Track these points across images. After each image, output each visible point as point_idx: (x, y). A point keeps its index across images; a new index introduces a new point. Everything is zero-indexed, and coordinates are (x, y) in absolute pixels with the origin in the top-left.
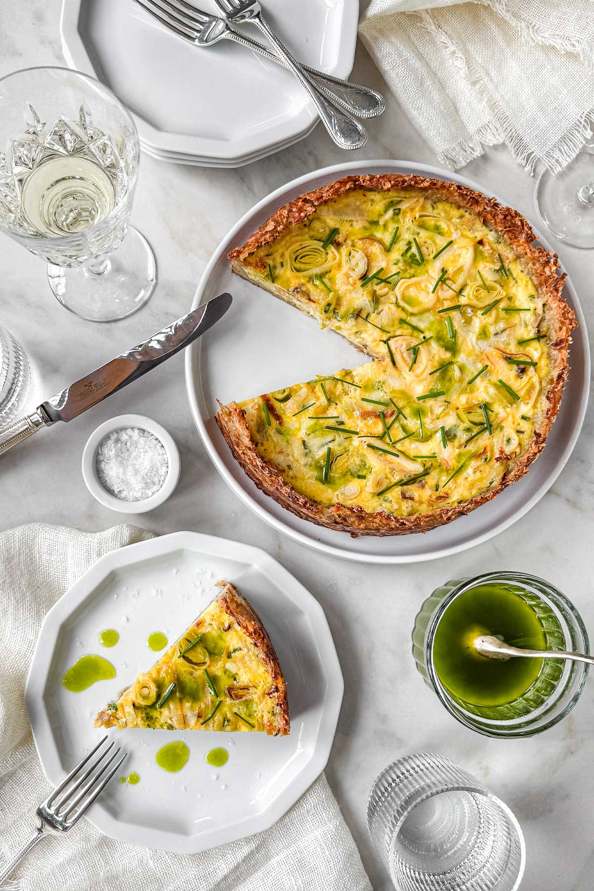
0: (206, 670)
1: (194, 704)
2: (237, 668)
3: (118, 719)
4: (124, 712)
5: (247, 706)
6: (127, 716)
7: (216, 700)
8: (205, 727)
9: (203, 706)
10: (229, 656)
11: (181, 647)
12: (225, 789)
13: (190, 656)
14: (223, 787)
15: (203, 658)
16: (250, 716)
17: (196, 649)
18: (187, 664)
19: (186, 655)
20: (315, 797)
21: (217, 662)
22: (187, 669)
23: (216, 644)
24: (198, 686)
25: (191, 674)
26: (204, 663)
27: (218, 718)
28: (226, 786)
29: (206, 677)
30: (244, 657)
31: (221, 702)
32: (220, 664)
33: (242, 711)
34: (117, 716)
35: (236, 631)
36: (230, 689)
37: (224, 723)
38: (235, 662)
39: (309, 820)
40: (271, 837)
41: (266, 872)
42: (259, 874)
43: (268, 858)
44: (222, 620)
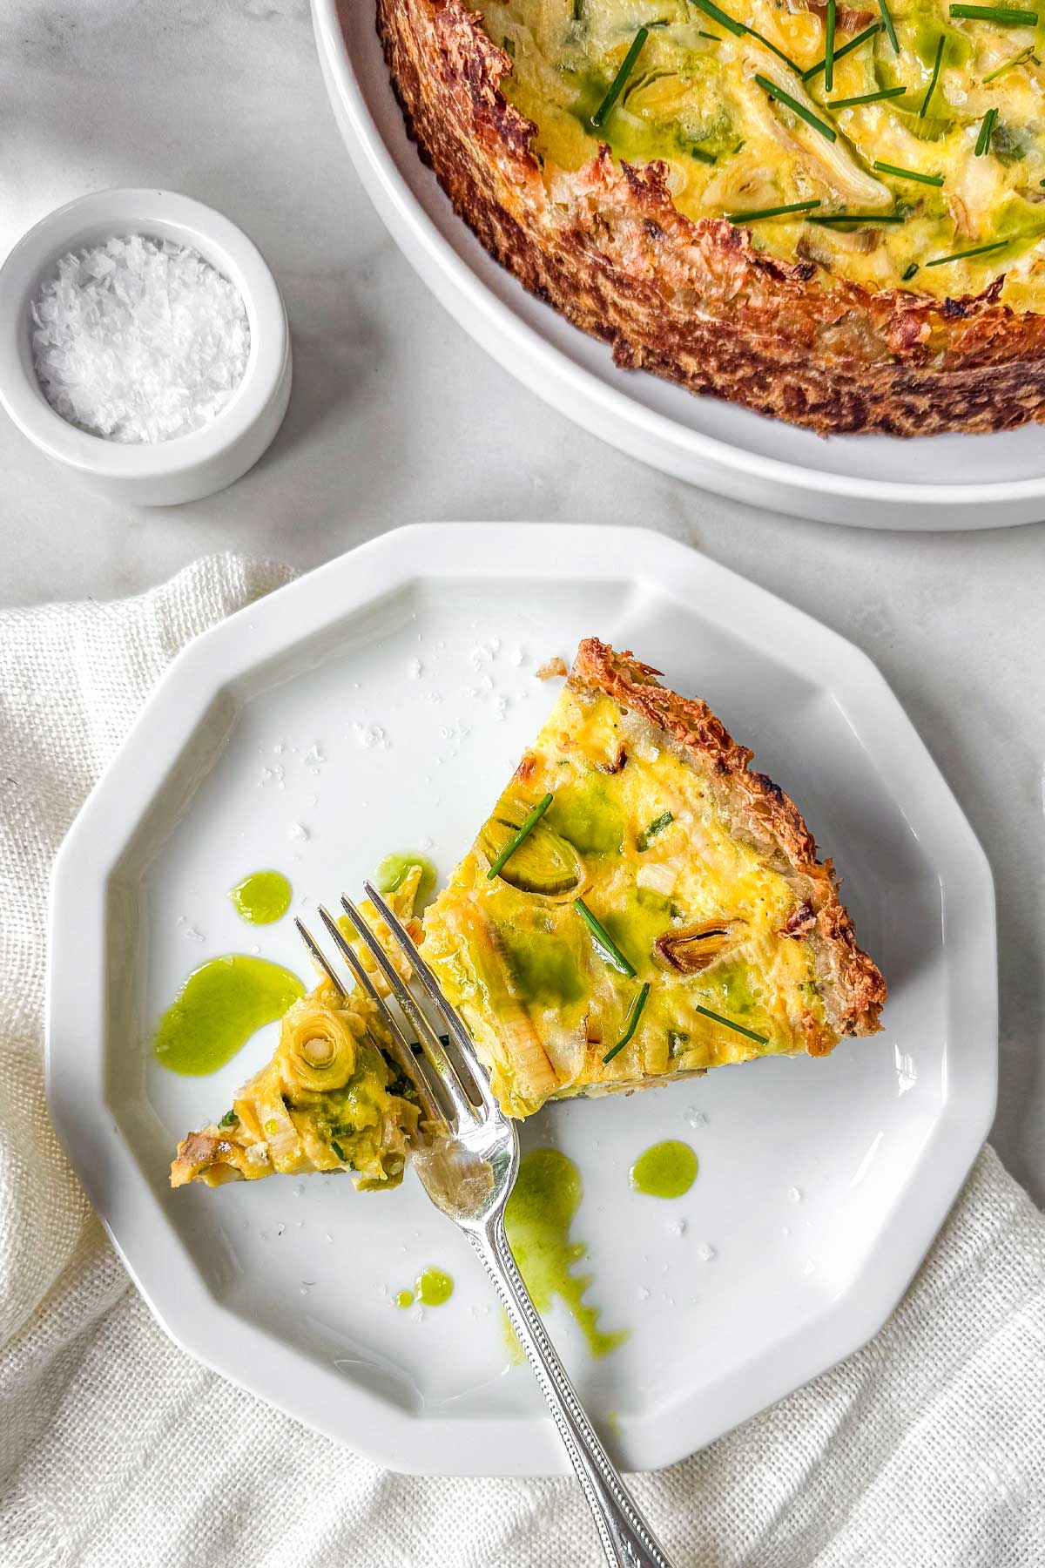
0: (580, 901)
1: (568, 1009)
2: (673, 875)
3: (243, 1148)
4: (259, 1126)
5: (730, 983)
6: (267, 1135)
7: (630, 985)
8: (617, 1069)
9: (596, 1008)
10: (641, 847)
11: (490, 846)
12: (711, 1259)
13: (525, 868)
14: (704, 1255)
15: (564, 868)
16: (745, 1009)
17: (535, 844)
18: (520, 895)
19: (510, 868)
20: (988, 1214)
21: (609, 873)
22: (521, 909)
23: (592, 817)
24: (567, 953)
25: (538, 922)
26: (571, 884)
27: (650, 1033)
28: (713, 1249)
29: (586, 923)
30: (686, 839)
31: (647, 986)
32: (618, 878)
33: (717, 997)
34: (239, 1139)
35: (647, 767)
36: (667, 944)
37: (672, 1044)
38: (663, 859)
39: (989, 1285)
40: (888, 1364)
41: (900, 1473)
42: (882, 1484)
43: (894, 1431)
44: (595, 741)
